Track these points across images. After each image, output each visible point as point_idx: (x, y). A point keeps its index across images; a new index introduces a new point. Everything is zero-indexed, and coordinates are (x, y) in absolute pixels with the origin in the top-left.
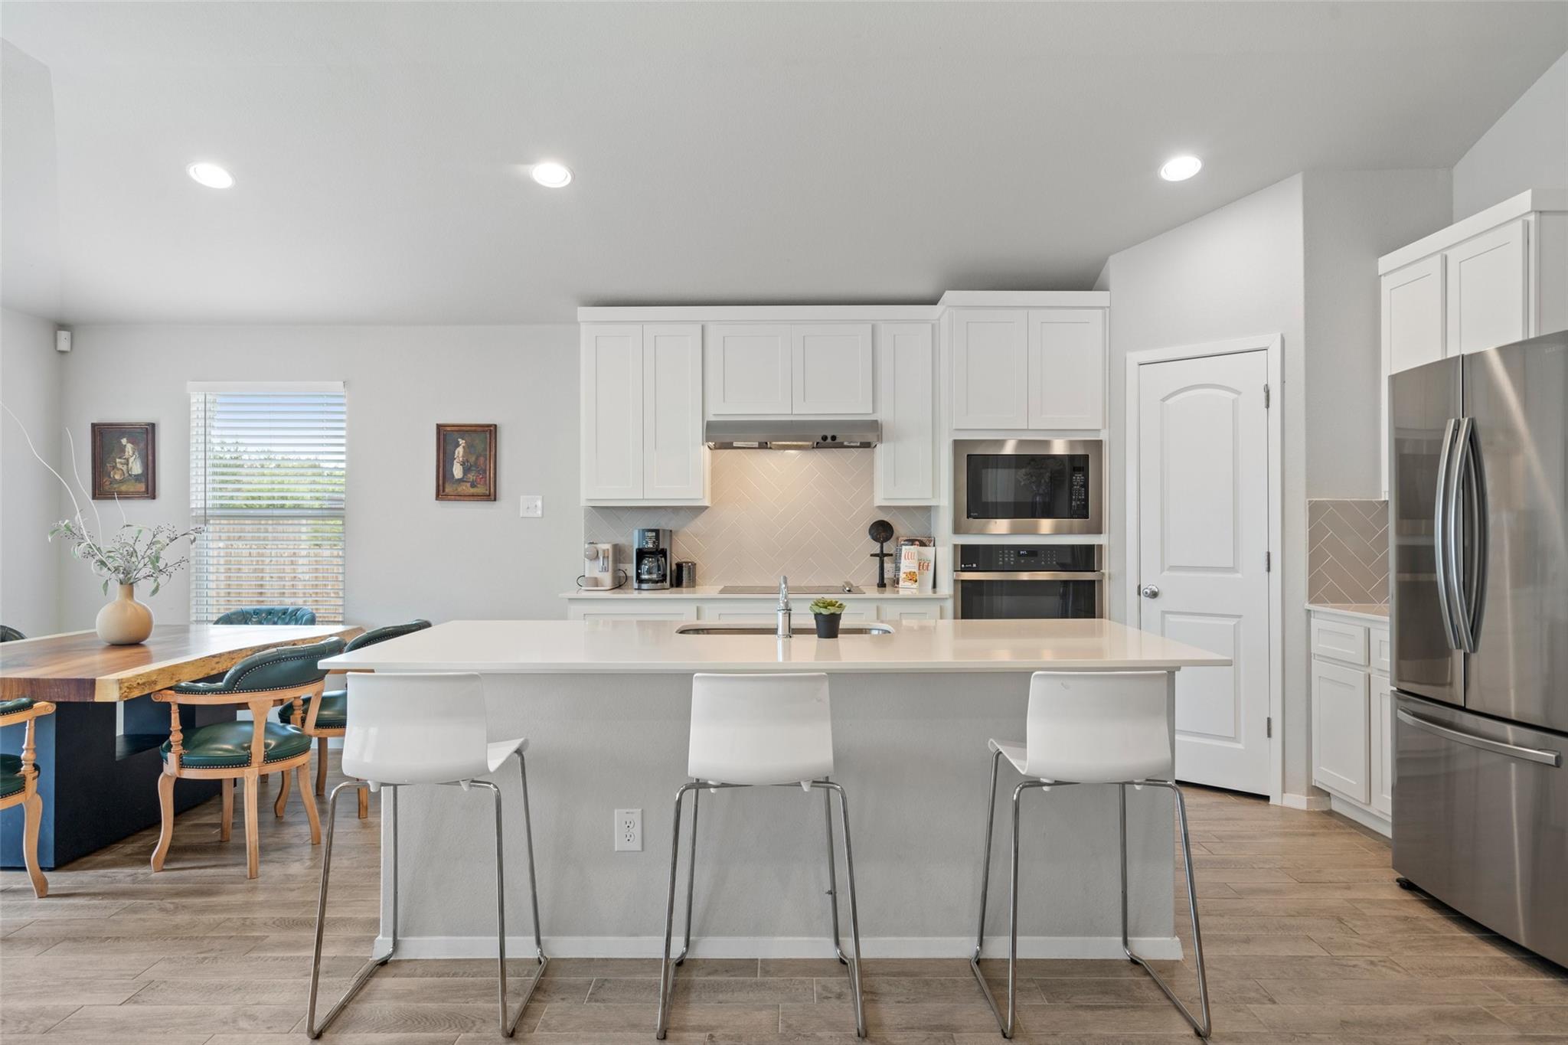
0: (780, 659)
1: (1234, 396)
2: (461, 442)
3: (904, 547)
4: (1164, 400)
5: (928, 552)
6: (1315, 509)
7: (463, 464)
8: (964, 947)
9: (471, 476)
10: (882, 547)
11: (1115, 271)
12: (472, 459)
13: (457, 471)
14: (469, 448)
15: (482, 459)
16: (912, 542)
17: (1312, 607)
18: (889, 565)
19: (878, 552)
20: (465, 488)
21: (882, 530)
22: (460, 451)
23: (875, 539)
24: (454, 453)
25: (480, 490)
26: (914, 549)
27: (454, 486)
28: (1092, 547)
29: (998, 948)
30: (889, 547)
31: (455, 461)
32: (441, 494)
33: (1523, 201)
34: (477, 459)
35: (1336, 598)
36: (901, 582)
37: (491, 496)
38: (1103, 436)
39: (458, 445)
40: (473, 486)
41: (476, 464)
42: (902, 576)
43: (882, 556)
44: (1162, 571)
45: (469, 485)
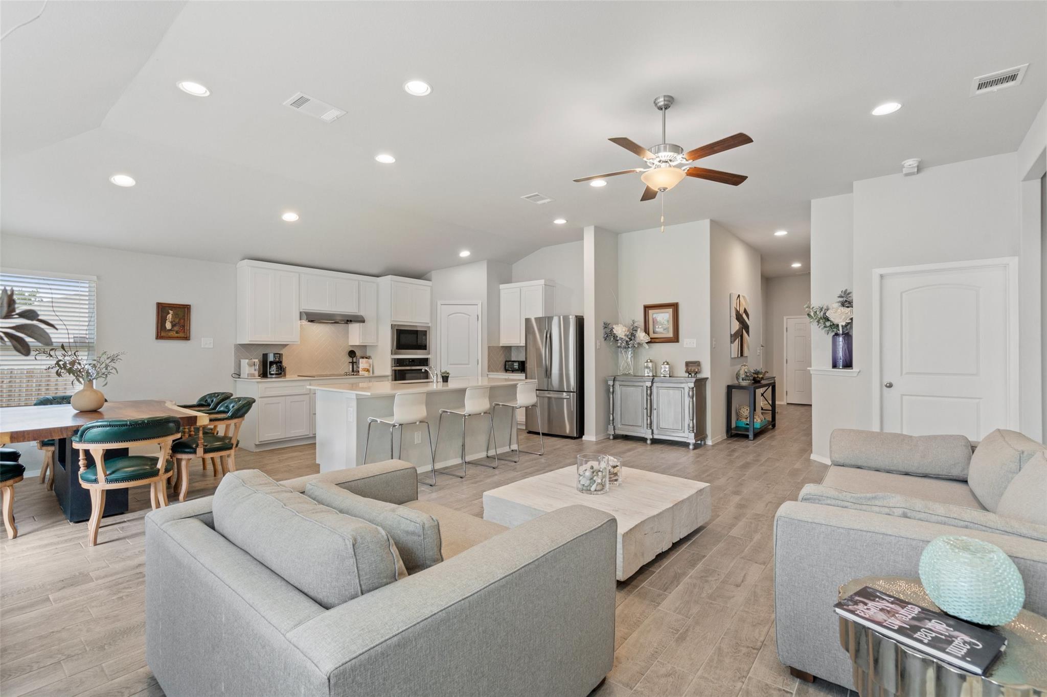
0: (435, 387)
1: (469, 317)
2: (170, 311)
3: (360, 360)
4: (449, 315)
5: (370, 361)
6: (489, 347)
7: (171, 322)
8: (483, 455)
9: (176, 328)
10: (353, 360)
11: (434, 274)
12: (177, 320)
13: (168, 326)
14: (175, 316)
15: (182, 321)
16: (363, 358)
17: (488, 373)
18: (355, 366)
19: (351, 361)
20: (173, 334)
21: (352, 354)
22: (170, 317)
23: (351, 357)
24: (166, 317)
25: (181, 335)
26: (365, 360)
27: (167, 333)
28: (428, 358)
29: (492, 453)
30: (354, 359)
31: (167, 321)
32: (159, 337)
33: (542, 282)
34: (180, 320)
35: (493, 371)
36: (360, 372)
37: (187, 338)
38: (430, 325)
39: (169, 313)
40: (177, 332)
41: (179, 323)
42: (360, 370)
43: (353, 363)
44: (448, 365)
45: (175, 332)
